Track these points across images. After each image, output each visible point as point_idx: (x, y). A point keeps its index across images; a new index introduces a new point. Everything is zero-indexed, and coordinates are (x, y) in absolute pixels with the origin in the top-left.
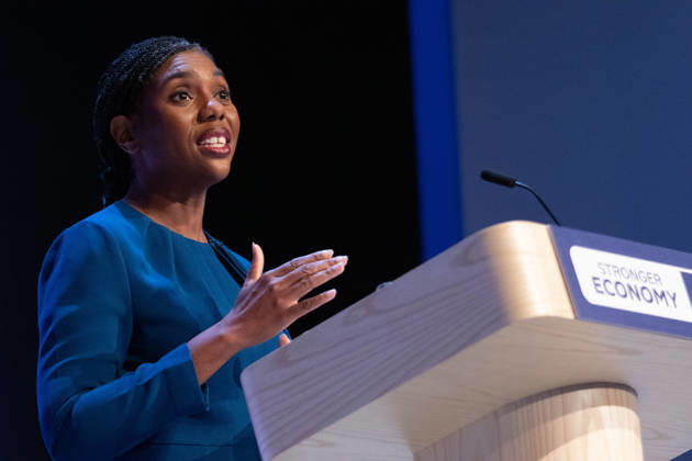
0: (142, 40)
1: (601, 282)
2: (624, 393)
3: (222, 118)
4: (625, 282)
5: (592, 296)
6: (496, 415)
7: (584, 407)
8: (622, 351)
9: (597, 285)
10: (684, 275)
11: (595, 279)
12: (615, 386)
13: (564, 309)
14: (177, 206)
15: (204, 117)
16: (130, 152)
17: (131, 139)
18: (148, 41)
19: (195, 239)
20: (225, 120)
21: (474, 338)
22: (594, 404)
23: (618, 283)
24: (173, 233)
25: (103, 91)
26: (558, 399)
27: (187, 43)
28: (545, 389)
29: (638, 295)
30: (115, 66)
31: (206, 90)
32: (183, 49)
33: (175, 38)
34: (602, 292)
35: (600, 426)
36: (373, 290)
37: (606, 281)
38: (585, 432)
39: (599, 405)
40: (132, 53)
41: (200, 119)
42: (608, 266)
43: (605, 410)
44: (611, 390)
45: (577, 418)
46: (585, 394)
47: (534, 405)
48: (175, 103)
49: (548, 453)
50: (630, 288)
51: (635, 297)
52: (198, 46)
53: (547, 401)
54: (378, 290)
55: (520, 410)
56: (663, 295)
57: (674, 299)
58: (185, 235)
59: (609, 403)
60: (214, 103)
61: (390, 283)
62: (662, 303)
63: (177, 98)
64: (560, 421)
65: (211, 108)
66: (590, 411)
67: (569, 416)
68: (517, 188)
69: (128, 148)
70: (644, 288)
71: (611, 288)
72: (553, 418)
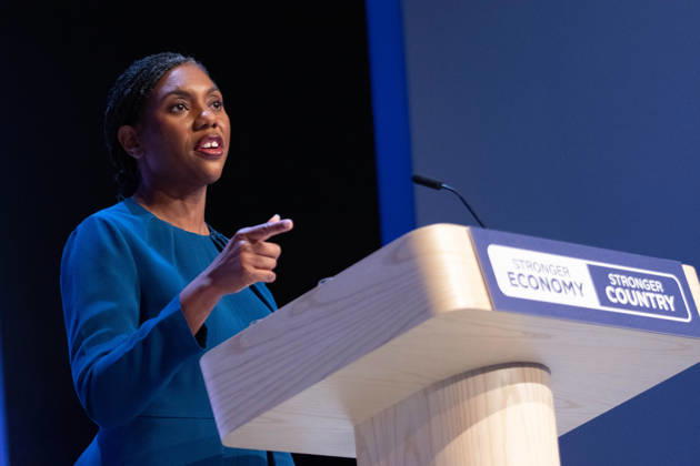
0: (143, 57)
1: (515, 276)
2: (538, 370)
3: (214, 126)
4: (536, 275)
5: (508, 289)
6: (425, 392)
7: (503, 384)
8: (535, 336)
9: (512, 279)
10: (590, 267)
11: (510, 273)
12: (529, 365)
13: (482, 302)
14: (177, 203)
15: (200, 125)
16: (137, 157)
17: (137, 146)
18: (148, 58)
19: (197, 232)
20: (217, 128)
21: (403, 329)
22: (512, 382)
23: (531, 276)
24: (175, 228)
25: (110, 104)
26: (480, 378)
27: (183, 58)
28: (467, 369)
29: (548, 287)
30: (121, 81)
31: (201, 102)
32: (178, 64)
33: (171, 54)
34: (516, 285)
35: (517, 401)
36: (315, 285)
37: (520, 275)
38: (504, 406)
39: (517, 382)
40: (134, 69)
41: (195, 128)
42: (522, 261)
43: (521, 386)
44: (527, 369)
45: (496, 394)
46: (504, 373)
47: (459, 383)
48: (174, 114)
49: (471, 425)
50: (542, 280)
51: (545, 288)
52: (192, 61)
53: (470, 380)
54: (320, 285)
55: (446, 389)
56: (571, 285)
57: (581, 288)
58: (186, 230)
59: (524, 381)
60: (208, 114)
61: (331, 279)
62: (571, 292)
63: (176, 109)
64: (482, 397)
65: (204, 118)
66: (508, 387)
67: (490, 393)
68: (442, 191)
69: (134, 153)
70: (554, 280)
71: (524, 281)
72: (476, 394)
